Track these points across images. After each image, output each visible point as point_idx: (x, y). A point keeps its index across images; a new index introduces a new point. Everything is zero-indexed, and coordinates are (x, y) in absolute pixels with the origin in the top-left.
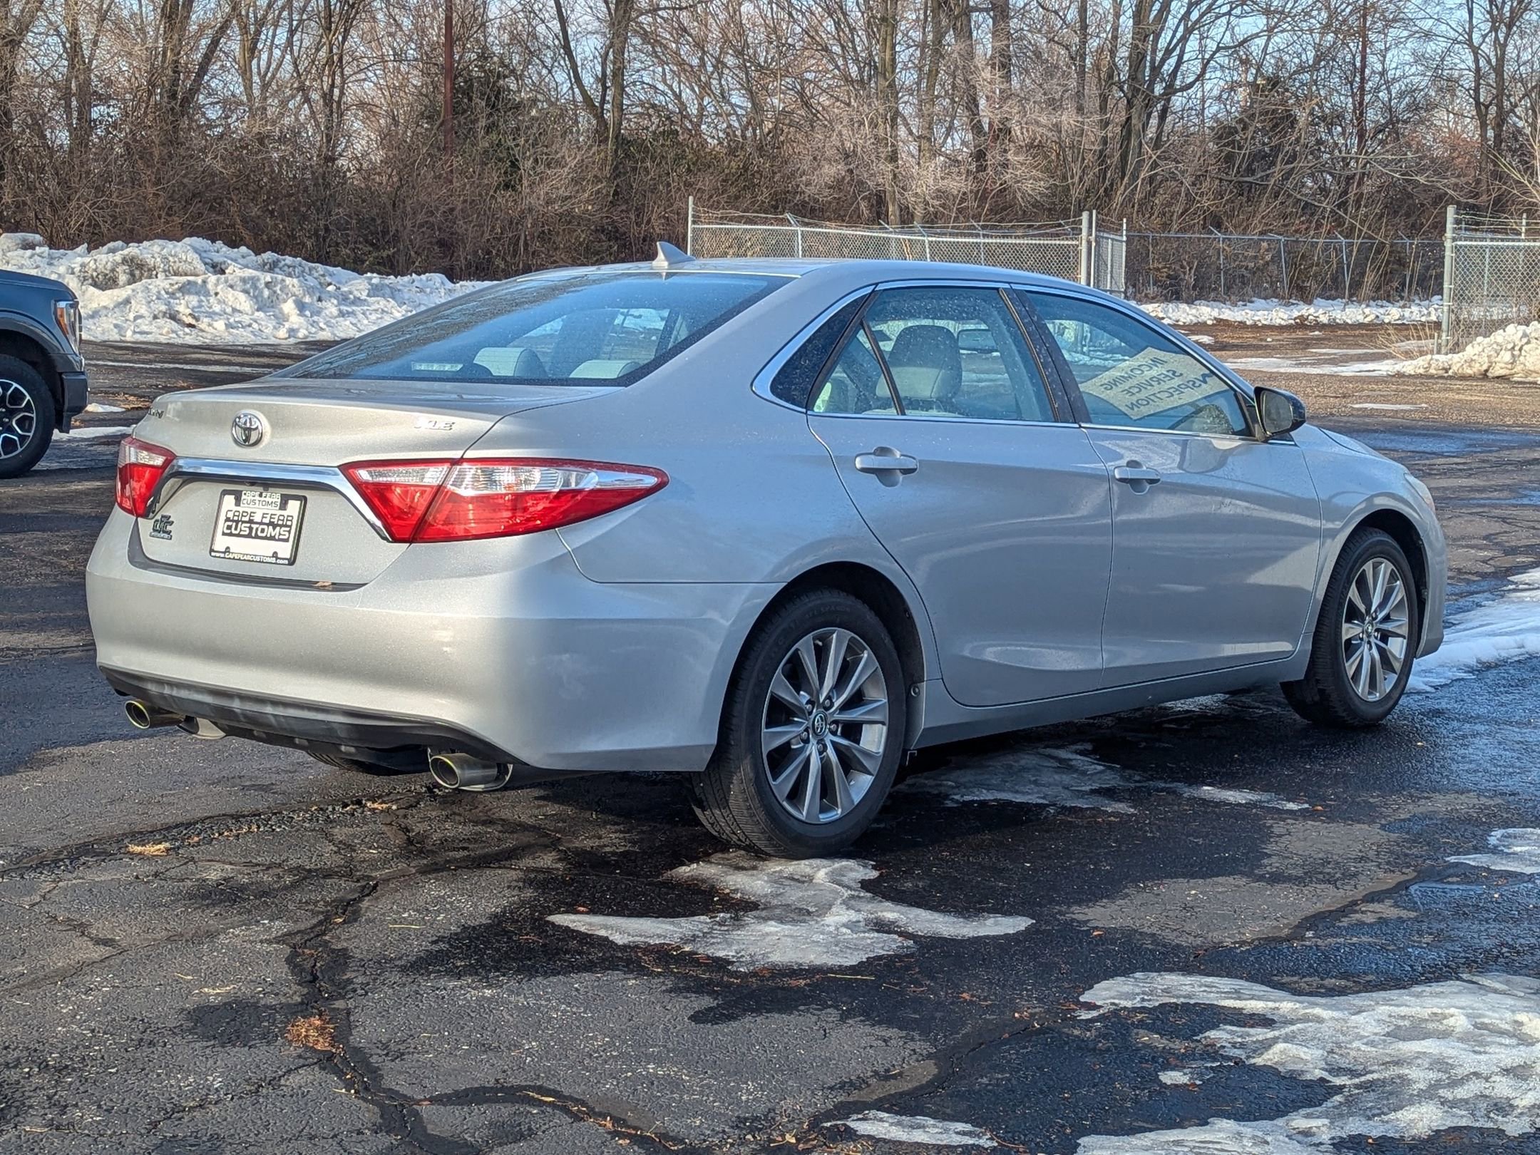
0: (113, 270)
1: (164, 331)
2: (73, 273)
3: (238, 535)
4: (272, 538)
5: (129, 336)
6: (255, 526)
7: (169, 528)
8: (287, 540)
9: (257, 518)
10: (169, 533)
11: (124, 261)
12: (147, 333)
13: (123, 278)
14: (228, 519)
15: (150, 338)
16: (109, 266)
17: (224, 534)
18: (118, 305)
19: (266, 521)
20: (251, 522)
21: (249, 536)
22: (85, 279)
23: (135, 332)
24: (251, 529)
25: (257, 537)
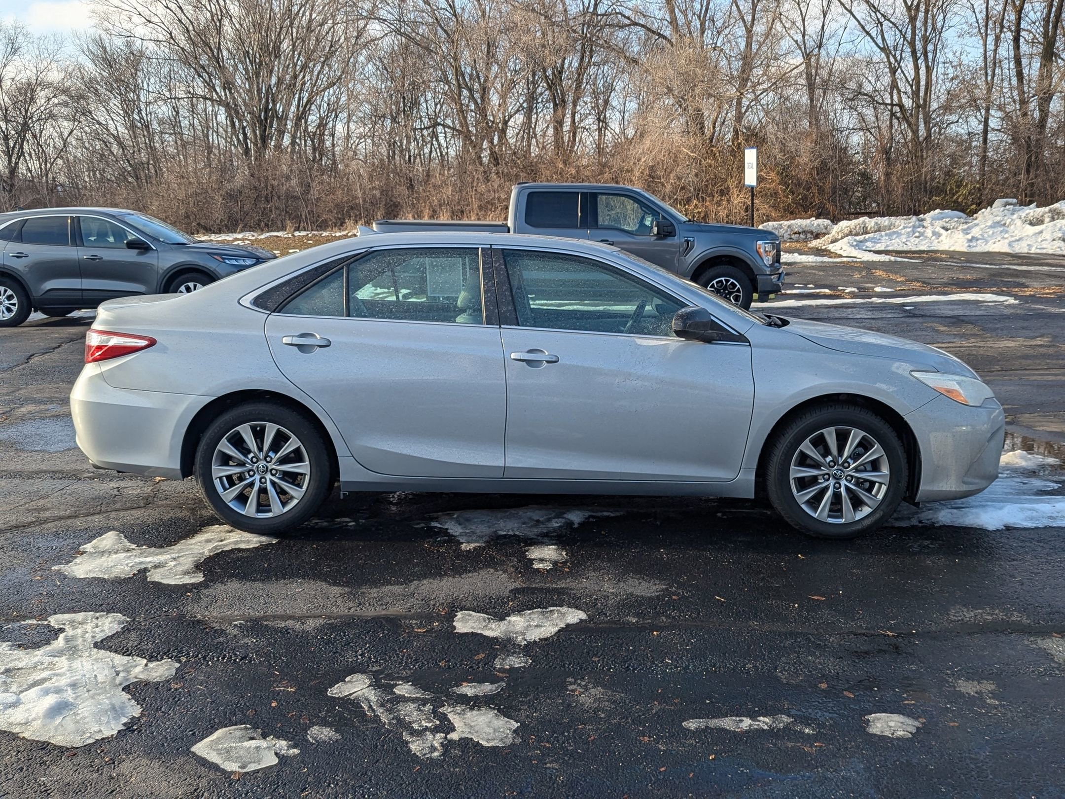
0: (1042, 216)
1: (1054, 247)
2: (1020, 218)
5: (1033, 250)
11: (1050, 211)
12: (1044, 249)
13: (1047, 220)
15: (1044, 251)
16: (1041, 214)
18: (1035, 234)
22: (1026, 221)
23: (1037, 248)
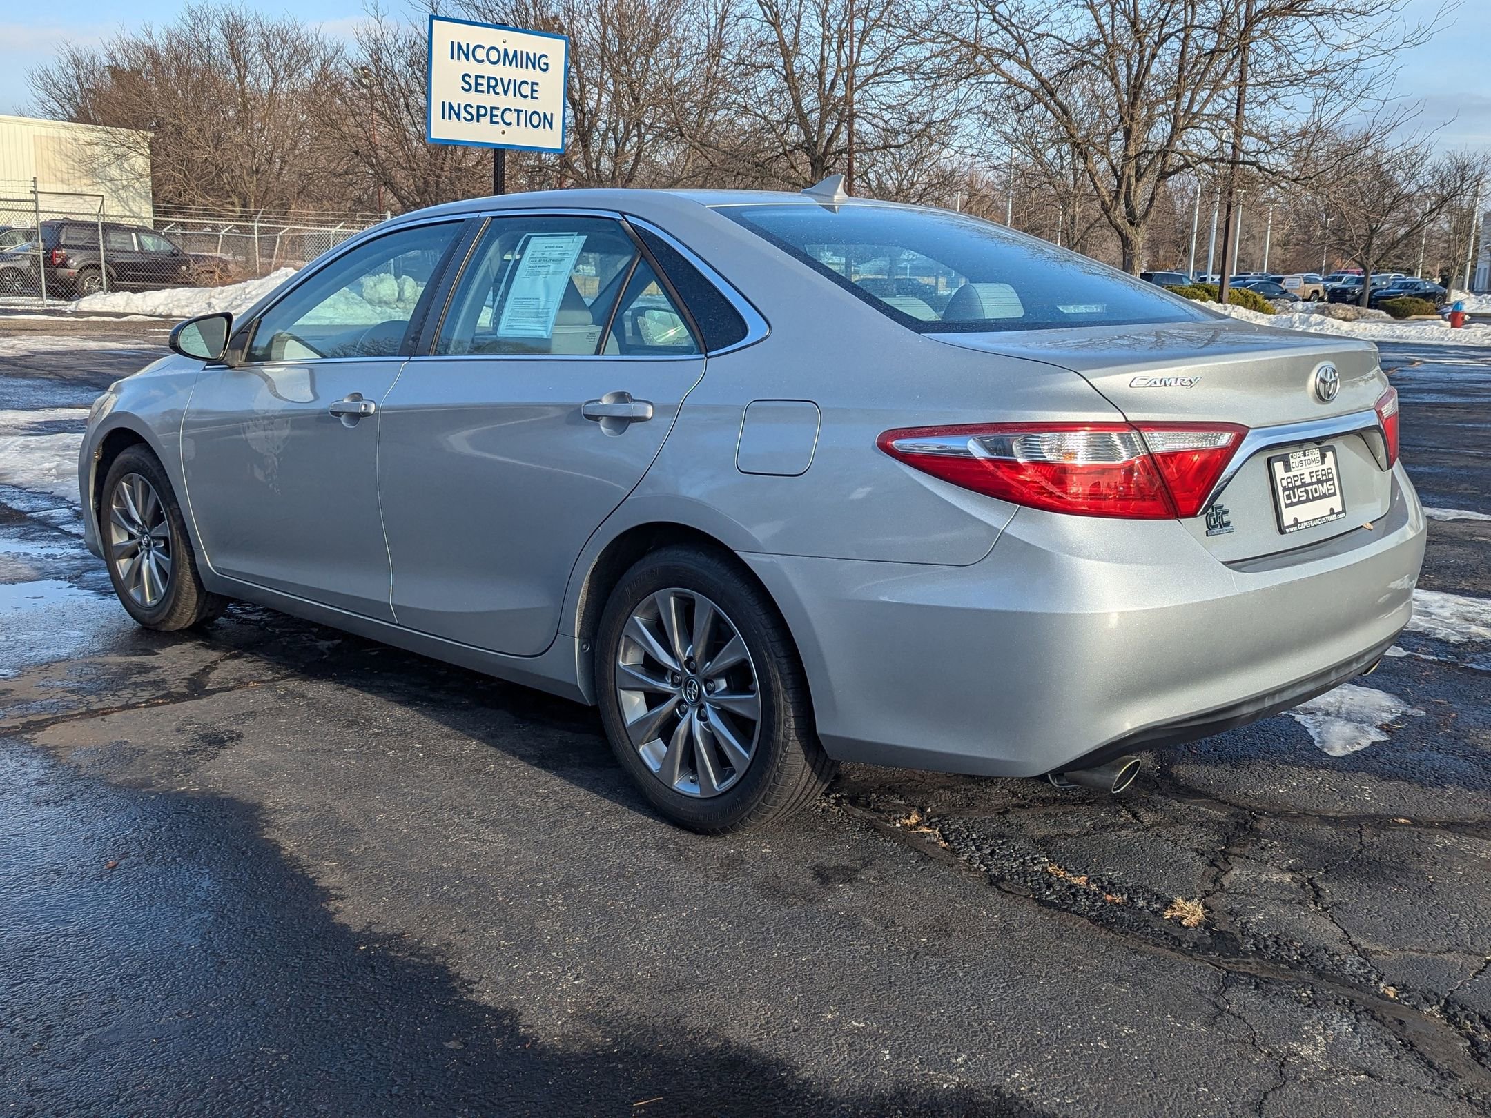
3: (1299, 503)
4: (1324, 496)
6: (1309, 488)
7: (1226, 519)
8: (1334, 494)
9: (1307, 480)
10: (1228, 524)
14: (1285, 489)
17: (1287, 506)
19: (1314, 479)
20: (1304, 485)
21: (1308, 500)
24: (1306, 491)
25: (1315, 499)
